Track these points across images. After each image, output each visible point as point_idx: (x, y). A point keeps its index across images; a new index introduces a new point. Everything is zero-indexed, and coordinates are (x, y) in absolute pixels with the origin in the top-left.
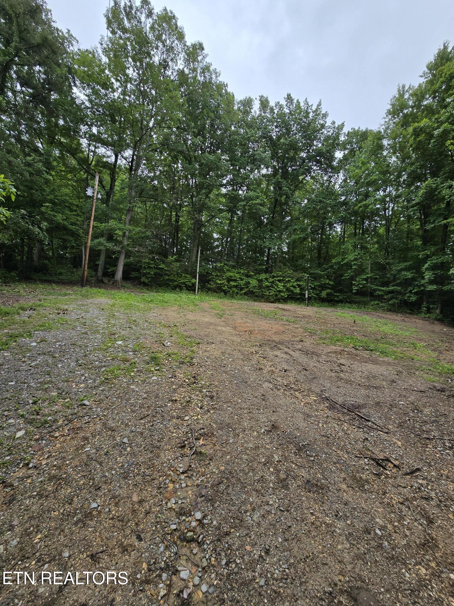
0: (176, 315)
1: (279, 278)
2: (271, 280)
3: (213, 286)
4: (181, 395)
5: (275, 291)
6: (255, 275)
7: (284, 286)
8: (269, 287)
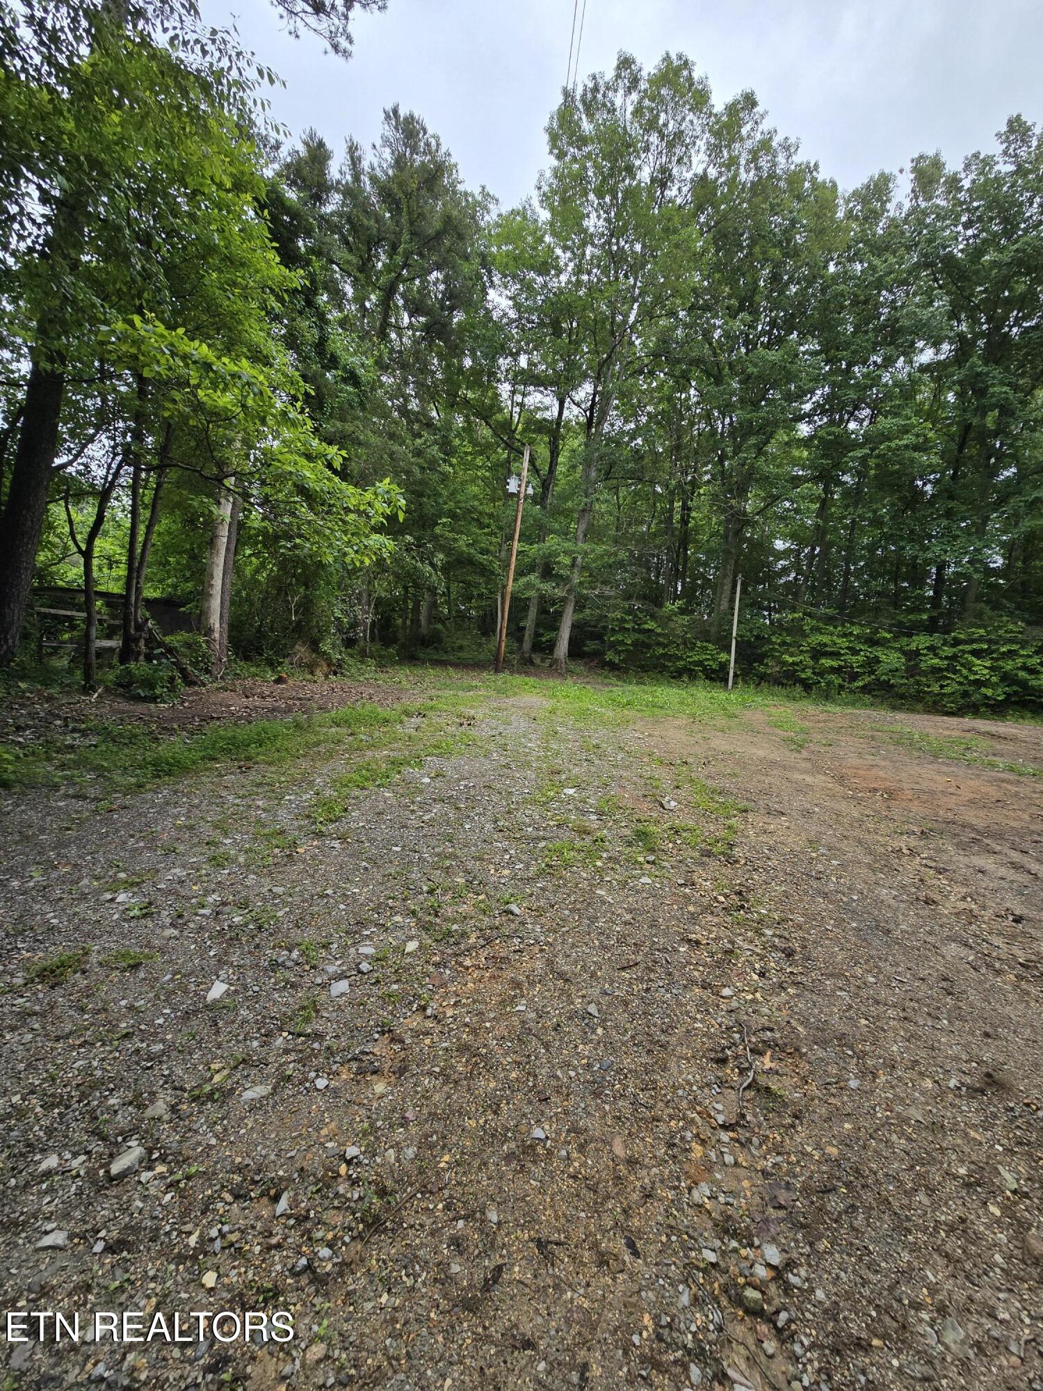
0: (684, 739)
1: (975, 646)
2: (948, 651)
3: (772, 668)
4: (710, 932)
5: (961, 684)
6: (896, 638)
7: (991, 668)
8: (940, 670)
